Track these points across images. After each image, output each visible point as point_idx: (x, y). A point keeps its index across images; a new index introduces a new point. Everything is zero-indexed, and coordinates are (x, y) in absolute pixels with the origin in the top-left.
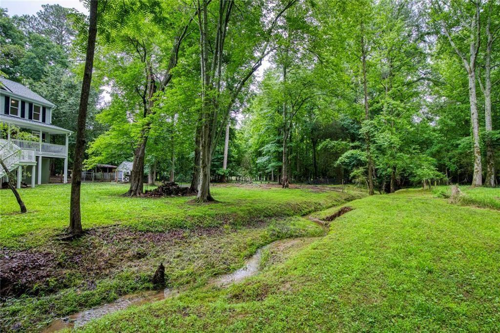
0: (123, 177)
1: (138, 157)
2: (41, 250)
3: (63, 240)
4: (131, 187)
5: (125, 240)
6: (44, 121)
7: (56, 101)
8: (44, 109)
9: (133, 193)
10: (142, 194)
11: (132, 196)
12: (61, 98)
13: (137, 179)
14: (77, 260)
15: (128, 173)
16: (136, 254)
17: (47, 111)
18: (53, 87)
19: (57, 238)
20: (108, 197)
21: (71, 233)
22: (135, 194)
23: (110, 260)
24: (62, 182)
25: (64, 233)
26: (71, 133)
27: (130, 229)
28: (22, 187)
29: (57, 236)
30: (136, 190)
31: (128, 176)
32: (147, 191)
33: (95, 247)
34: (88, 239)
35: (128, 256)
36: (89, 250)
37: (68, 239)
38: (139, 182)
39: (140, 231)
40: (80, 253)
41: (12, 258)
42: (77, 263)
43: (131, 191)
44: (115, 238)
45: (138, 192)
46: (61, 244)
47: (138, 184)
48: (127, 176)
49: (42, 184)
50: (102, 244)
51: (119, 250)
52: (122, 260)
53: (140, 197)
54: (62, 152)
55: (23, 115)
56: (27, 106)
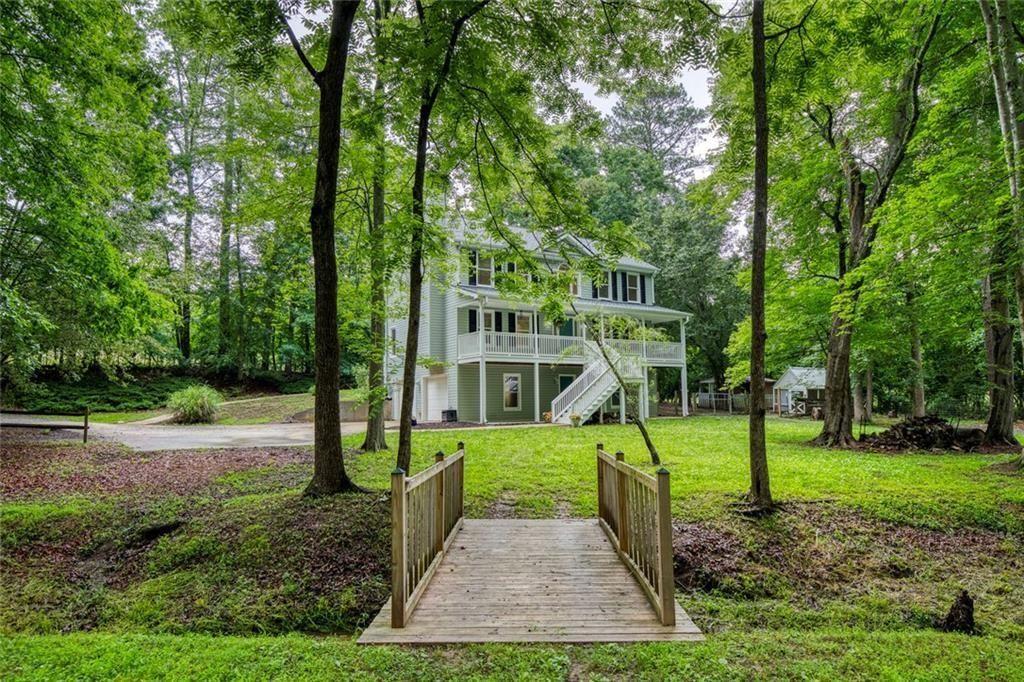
0: (791, 402)
1: (836, 357)
2: (717, 525)
3: (746, 514)
4: (826, 427)
5: (857, 533)
6: (643, 301)
7: (656, 260)
8: (642, 278)
9: (831, 440)
10: (853, 443)
11: (832, 445)
12: (664, 253)
13: (838, 406)
14: (777, 554)
15: (802, 393)
16: (887, 566)
17: (647, 281)
18: (650, 233)
19: (735, 509)
20: (778, 446)
21: (755, 503)
22: (837, 442)
23: (835, 565)
24: (677, 413)
25: (743, 502)
26: (689, 316)
27: (859, 512)
28: (627, 422)
29: (735, 505)
30: (838, 433)
31: (802, 400)
32: (863, 437)
33: (802, 537)
34: (786, 520)
35: (871, 565)
36: (792, 540)
37: (754, 514)
38: (843, 415)
39: (883, 520)
40: (778, 543)
41: (683, 531)
42: (777, 559)
43: (826, 435)
44: (834, 526)
45: (842, 437)
46: (743, 521)
47: (842, 420)
48: (799, 400)
50: (814, 533)
51: (849, 552)
52: (860, 571)
53: (850, 449)
54: (677, 356)
55: (615, 296)
56: (619, 278)
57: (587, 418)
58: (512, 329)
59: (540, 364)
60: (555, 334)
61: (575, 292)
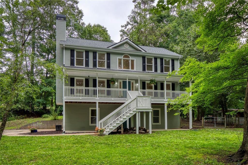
8: (173, 61)
17: (176, 62)
49: (167, 129)
55: (156, 70)
56: (159, 61)
57: (112, 131)
58: (95, 86)
59: (99, 103)
60: (120, 88)
61: (133, 68)
